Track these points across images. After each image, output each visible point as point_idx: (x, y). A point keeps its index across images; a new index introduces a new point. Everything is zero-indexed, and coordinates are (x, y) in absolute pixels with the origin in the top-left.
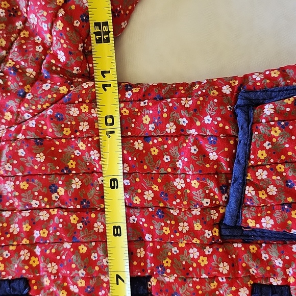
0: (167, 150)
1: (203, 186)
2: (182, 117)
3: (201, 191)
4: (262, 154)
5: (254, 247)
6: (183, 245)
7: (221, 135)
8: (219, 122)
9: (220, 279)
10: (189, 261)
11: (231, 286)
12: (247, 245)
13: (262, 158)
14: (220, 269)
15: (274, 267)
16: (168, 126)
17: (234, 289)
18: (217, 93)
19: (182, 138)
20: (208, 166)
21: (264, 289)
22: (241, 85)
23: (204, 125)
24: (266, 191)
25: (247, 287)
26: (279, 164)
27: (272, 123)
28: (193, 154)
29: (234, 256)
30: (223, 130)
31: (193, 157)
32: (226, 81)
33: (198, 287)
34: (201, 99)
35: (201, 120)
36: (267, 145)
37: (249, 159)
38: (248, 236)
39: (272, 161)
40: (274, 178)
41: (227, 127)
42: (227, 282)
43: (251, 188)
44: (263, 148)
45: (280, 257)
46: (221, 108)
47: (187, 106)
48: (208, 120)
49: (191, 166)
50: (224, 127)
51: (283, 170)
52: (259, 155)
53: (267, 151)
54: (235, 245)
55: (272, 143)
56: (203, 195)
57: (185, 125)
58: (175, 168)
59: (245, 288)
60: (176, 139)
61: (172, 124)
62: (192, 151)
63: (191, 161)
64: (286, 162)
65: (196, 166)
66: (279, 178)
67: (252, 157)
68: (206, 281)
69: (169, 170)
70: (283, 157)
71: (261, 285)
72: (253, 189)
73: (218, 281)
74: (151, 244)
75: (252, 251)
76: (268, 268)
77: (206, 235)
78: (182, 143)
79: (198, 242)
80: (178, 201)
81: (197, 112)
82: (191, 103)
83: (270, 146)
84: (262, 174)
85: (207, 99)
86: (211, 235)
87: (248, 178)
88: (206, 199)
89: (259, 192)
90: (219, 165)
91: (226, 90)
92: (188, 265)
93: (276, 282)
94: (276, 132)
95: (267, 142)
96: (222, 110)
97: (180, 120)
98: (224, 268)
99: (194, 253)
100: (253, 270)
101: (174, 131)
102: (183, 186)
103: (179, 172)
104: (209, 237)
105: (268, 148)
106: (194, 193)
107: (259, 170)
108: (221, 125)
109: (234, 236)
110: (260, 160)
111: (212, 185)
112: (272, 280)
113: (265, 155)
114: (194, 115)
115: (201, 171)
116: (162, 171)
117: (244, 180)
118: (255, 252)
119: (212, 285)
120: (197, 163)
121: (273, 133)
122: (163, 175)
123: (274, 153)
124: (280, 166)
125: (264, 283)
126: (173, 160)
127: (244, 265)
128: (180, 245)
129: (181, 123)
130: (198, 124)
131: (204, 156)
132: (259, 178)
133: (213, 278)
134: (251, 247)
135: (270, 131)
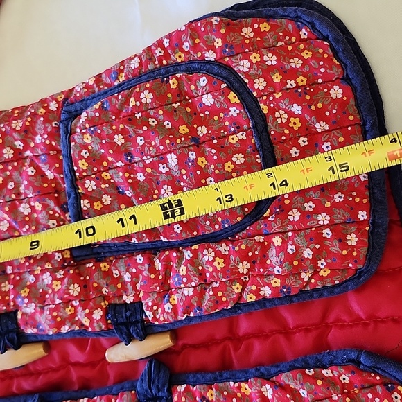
0: (10, 176)
1: (45, 207)
2: (16, 140)
3: (44, 212)
4: (83, 165)
5: (105, 264)
6: (39, 272)
7: (51, 152)
8: (45, 139)
9: (74, 302)
10: (46, 289)
11: (84, 309)
12: (98, 263)
13: (85, 168)
14: (70, 291)
15: (124, 283)
16: (5, 151)
17: (87, 311)
18: (44, 111)
19: (21, 162)
20: (46, 185)
21: (117, 308)
22: (66, 99)
23: (36, 145)
24: (101, 201)
25: (101, 308)
26: (104, 171)
27: (84, 131)
28: (31, 176)
29: (88, 278)
30: (51, 147)
31: (31, 179)
32: (54, 98)
33: (55, 314)
34: (29, 119)
35: (33, 140)
36: (85, 154)
37: (74, 172)
38: (99, 253)
39: (95, 169)
40: (103, 186)
41: (54, 143)
42: (80, 305)
43: (86, 201)
44: (82, 158)
45: (127, 271)
46: (47, 125)
47: (18, 128)
48: (38, 139)
49: (31, 188)
50: (51, 144)
51: (110, 178)
52: (80, 166)
53: (86, 160)
54: (87, 265)
55: (89, 151)
56: (47, 217)
57: (21, 148)
58: (19, 194)
59: (99, 310)
60: (16, 164)
61: (8, 148)
62: (30, 173)
63: (30, 183)
64: (110, 169)
65: (35, 188)
66: (107, 185)
67: (75, 168)
68: (61, 307)
69: (14, 196)
70: (105, 164)
71: (116, 305)
72: (88, 201)
73: (72, 306)
74: (12, 276)
75: (103, 269)
76: (119, 286)
77: (56, 258)
78: (22, 167)
79: (50, 267)
80: (27, 227)
81: (28, 132)
82: (21, 125)
83: (88, 154)
84: (90, 185)
85: (35, 119)
86: (61, 257)
87: (79, 191)
88: (51, 221)
89: (95, 204)
90: (57, 183)
91: (53, 106)
92: (45, 293)
93: (129, 299)
94: (88, 139)
95: (84, 151)
96: (47, 127)
97: (16, 143)
98: (75, 290)
99: (47, 278)
100: (105, 290)
101: (12, 156)
102: (30, 210)
103: (23, 197)
104: (59, 260)
105: (86, 156)
106: (39, 216)
107: (86, 181)
108: (48, 142)
109: (86, 256)
110: (83, 171)
111: (52, 204)
112: (125, 298)
113: (86, 165)
114: (26, 137)
115: (39, 192)
116: (7, 199)
117: (76, 193)
118: (107, 270)
119: (67, 310)
120: (35, 184)
121: (85, 140)
122: (9, 203)
123: (94, 161)
124: (104, 173)
125: (118, 302)
126: (17, 185)
127: (95, 285)
128: (36, 273)
129: (18, 147)
130: (32, 145)
131: (42, 176)
132: (90, 189)
133: (67, 302)
134: (102, 265)
135: (83, 139)
